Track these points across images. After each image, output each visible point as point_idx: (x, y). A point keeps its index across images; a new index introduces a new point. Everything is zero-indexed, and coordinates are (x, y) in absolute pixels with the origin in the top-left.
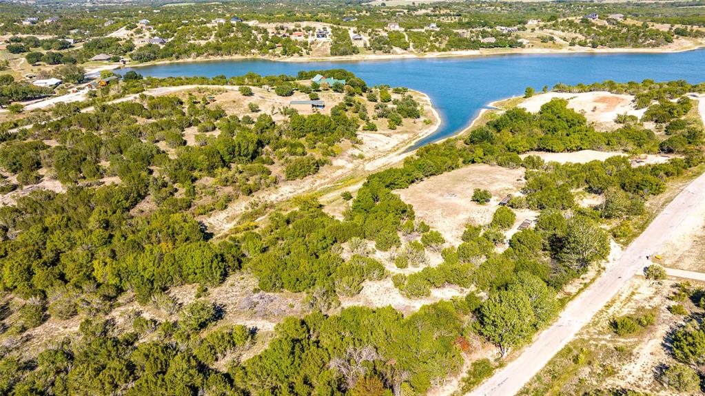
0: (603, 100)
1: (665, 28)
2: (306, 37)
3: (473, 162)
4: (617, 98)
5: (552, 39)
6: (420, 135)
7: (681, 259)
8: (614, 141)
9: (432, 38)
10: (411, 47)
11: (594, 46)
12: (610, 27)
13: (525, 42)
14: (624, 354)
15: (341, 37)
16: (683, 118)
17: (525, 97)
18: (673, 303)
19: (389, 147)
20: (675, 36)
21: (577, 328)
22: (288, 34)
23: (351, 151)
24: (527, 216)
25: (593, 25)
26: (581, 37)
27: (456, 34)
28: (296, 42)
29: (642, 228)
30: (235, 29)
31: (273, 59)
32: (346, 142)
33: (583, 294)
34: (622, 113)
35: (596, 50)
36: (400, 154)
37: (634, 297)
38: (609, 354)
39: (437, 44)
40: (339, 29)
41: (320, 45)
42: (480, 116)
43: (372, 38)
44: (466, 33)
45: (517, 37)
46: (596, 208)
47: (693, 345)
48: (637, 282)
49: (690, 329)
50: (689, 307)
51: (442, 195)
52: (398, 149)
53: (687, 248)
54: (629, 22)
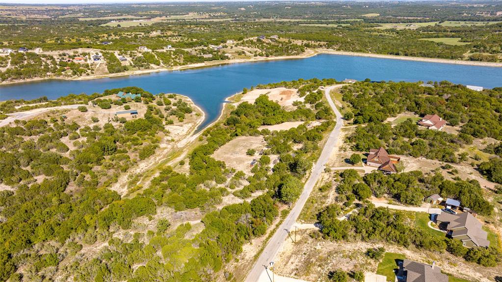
0: (283, 93)
1: (299, 43)
2: (86, 60)
3: (237, 135)
4: (290, 91)
5: (244, 53)
6: (198, 123)
7: (334, 164)
8: (296, 116)
9: (173, 57)
10: (161, 63)
11: (267, 56)
12: (273, 43)
13: (229, 55)
14: (326, 197)
15: (111, 59)
16: (321, 101)
17: (243, 93)
18: (335, 179)
19: (184, 133)
20: (305, 48)
21: (309, 193)
22: (71, 60)
23: (166, 138)
24: (274, 157)
25: (264, 42)
26: (259, 51)
27: (187, 53)
28: (79, 65)
29: (320, 155)
30: (26, 57)
31: (67, 79)
32: (160, 134)
33: (307, 182)
34: (295, 101)
35: (269, 58)
36: (192, 136)
37: (324, 179)
38: (321, 198)
39: (178, 61)
40: (108, 53)
41: (98, 66)
42: (224, 108)
43: (133, 58)
44: (192, 51)
45: (224, 53)
46: (301, 149)
47: (343, 188)
48: (323, 174)
49: (342, 184)
50: (340, 178)
51: (232, 155)
52: (190, 133)
53: (335, 159)
54: (282, 40)
